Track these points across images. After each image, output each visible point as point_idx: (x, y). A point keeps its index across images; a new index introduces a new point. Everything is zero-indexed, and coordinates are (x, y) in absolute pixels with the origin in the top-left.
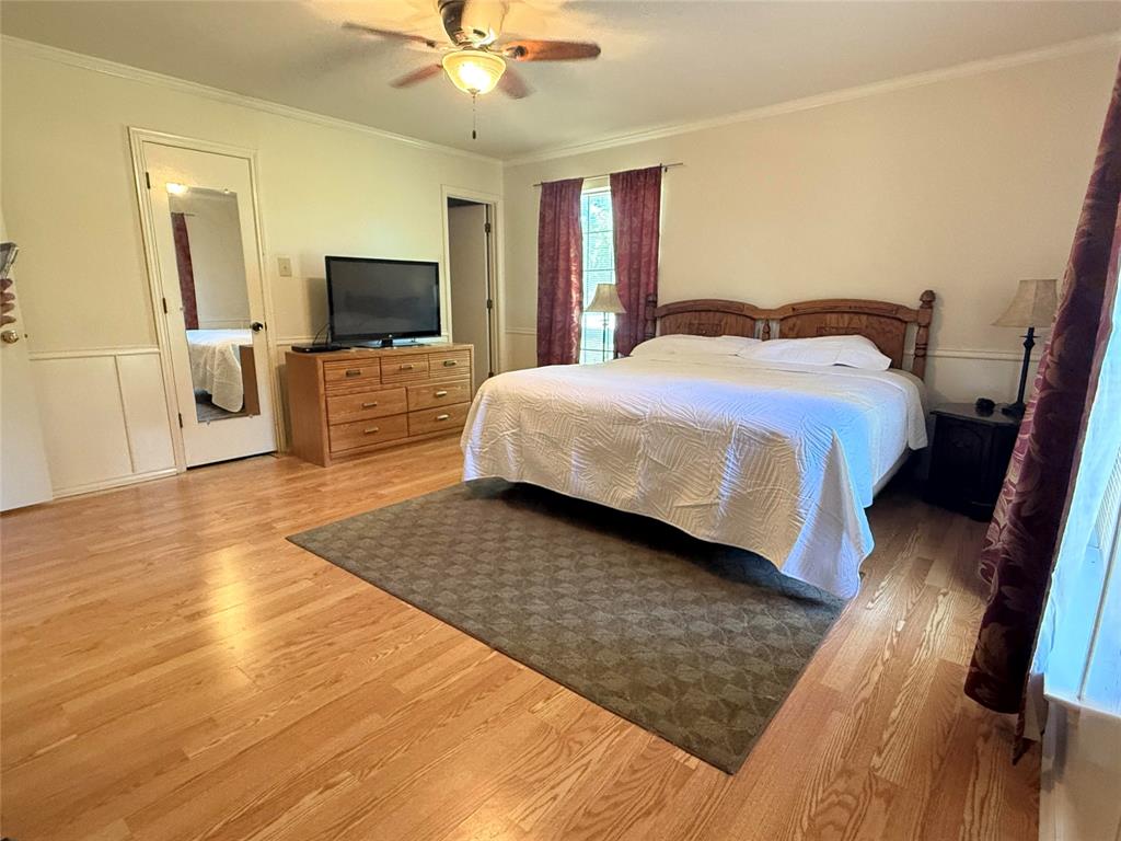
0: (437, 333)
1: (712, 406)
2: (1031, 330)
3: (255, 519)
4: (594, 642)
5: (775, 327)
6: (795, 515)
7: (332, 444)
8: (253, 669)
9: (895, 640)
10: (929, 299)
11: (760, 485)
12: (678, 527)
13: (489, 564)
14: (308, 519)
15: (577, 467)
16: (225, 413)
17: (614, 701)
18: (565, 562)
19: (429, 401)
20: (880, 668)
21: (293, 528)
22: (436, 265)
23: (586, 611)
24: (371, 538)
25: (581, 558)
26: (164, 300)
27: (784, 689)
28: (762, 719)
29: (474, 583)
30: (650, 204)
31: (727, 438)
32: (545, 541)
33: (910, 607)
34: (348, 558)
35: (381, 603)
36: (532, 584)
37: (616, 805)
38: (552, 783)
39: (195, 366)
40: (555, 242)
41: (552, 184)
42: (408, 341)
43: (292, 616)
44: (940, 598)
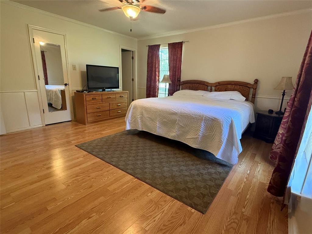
0: (118, 88)
1: (197, 110)
2: (284, 91)
3: (66, 140)
4: (164, 176)
5: (213, 88)
6: (220, 142)
7: (88, 119)
8: (67, 183)
9: (247, 176)
10: (256, 81)
11: (211, 133)
12: (187, 144)
13: (134, 154)
14: (81, 140)
15: (158, 126)
16: (56, 109)
17: (170, 193)
18: (155, 153)
19: (116, 107)
20: (243, 184)
21: (77, 143)
22: (118, 68)
23: (161, 167)
24: (100, 146)
25: (159, 152)
26: (39, 76)
27: (218, 190)
28: (212, 198)
29: (130, 159)
30: (179, 52)
31: (202, 119)
32: (149, 147)
33: (251, 167)
34: (93, 151)
35: (103, 165)
36: (146, 159)
37: (172, 223)
38: (154, 217)
39: (47, 95)
40: (152, 63)
41: (152, 46)
42: (109, 90)
43: (77, 168)
44: (259, 164)
